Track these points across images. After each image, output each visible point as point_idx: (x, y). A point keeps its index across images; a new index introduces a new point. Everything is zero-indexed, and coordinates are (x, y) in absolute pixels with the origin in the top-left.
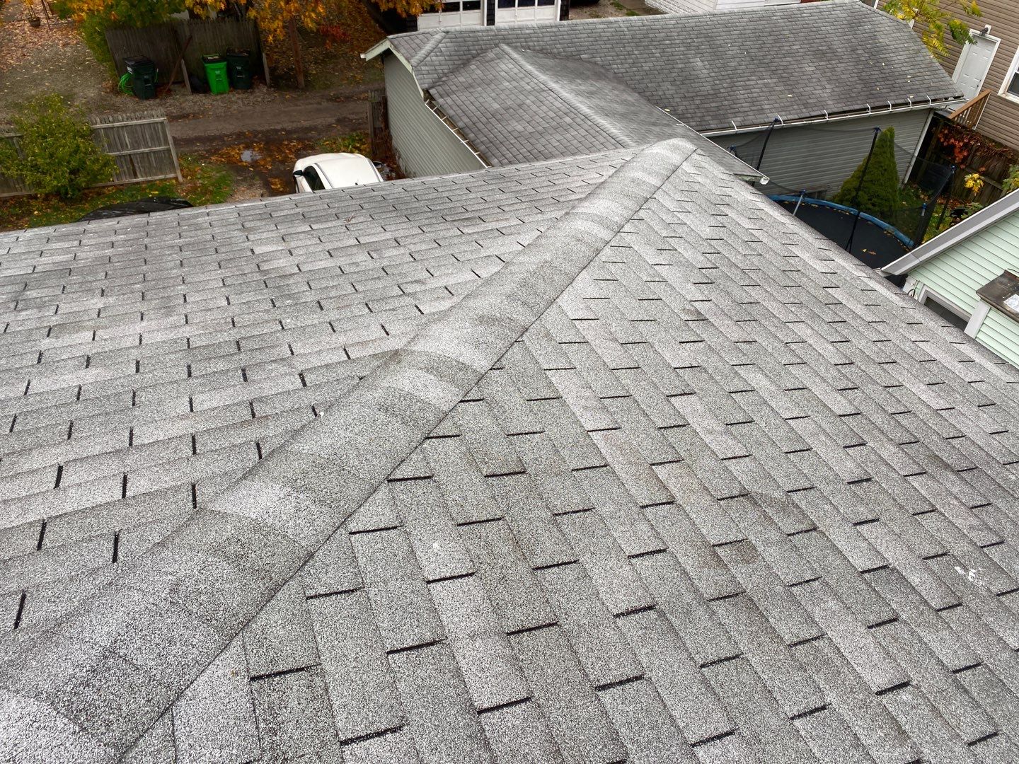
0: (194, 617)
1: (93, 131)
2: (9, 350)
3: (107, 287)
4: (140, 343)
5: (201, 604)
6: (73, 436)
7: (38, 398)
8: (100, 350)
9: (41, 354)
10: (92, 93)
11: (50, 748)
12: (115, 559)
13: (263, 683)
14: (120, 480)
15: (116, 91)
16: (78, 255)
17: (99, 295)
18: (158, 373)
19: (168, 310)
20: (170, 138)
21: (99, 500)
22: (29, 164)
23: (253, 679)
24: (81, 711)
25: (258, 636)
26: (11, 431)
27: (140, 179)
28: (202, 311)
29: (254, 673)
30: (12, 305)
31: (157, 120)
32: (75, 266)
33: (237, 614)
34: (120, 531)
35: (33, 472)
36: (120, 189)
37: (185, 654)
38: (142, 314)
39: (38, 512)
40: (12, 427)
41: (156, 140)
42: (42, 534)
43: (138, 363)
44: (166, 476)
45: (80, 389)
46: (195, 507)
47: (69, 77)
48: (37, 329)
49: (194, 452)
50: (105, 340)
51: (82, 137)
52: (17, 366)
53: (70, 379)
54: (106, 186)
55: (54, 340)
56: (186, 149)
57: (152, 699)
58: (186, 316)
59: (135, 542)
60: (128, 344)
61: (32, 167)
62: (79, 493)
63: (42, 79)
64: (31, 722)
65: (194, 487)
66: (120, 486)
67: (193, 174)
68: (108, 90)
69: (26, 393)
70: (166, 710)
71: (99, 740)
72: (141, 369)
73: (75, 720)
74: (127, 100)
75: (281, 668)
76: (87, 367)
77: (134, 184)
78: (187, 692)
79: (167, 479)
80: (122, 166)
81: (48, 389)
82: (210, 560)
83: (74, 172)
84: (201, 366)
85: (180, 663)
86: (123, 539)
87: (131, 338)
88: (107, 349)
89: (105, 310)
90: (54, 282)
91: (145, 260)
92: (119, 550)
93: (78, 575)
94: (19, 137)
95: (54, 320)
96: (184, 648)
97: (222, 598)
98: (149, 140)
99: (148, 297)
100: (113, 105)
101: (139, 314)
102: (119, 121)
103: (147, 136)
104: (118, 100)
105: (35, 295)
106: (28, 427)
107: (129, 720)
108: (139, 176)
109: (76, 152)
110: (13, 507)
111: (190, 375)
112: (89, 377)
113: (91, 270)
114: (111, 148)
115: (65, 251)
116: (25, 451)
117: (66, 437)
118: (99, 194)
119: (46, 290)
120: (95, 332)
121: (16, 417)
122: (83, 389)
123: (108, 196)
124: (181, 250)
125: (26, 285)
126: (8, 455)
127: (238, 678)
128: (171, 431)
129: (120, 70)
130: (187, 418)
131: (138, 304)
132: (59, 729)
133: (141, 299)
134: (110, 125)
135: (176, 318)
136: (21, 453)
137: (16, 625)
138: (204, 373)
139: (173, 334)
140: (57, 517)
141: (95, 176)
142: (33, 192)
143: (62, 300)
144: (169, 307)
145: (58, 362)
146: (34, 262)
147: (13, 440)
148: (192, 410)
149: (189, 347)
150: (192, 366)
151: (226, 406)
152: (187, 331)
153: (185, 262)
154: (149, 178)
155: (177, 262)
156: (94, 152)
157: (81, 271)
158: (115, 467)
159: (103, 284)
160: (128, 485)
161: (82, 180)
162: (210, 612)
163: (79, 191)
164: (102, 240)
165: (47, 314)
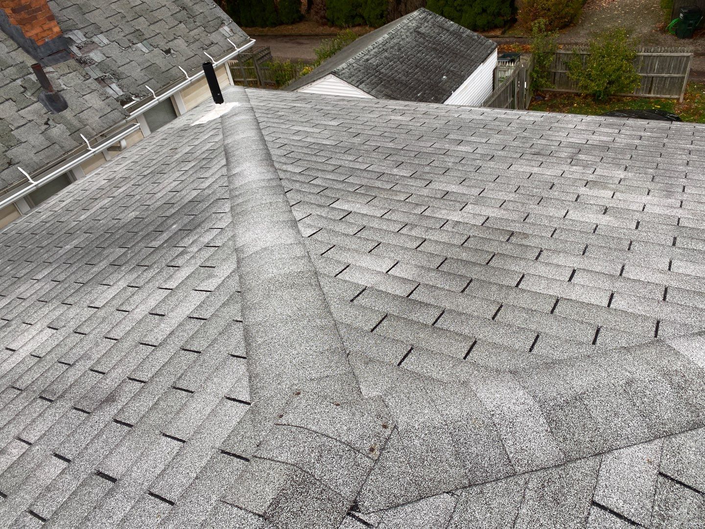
0: (636, 408)
1: (635, 57)
2: (561, 188)
3: (630, 166)
4: (643, 210)
5: (643, 403)
6: (586, 254)
7: (571, 222)
8: (615, 206)
9: (578, 196)
10: (646, 30)
11: (532, 430)
12: (594, 343)
13: (667, 481)
14: (609, 294)
15: (663, 30)
16: (616, 139)
17: (623, 169)
18: (651, 235)
19: (669, 194)
20: (688, 69)
21: (593, 301)
22: (586, 73)
23: (661, 474)
24: (554, 421)
25: (674, 448)
26: (551, 236)
27: (652, 95)
28: (695, 202)
29: (662, 471)
30: (569, 161)
31: (685, 54)
32: (613, 146)
33: (665, 425)
34: (601, 327)
35: (558, 266)
36: (634, 99)
37: (621, 428)
38: (649, 191)
39: (556, 291)
40: (553, 234)
41: (677, 69)
42: (555, 305)
43: (638, 223)
44: (640, 306)
45: (597, 226)
46: (656, 336)
47: (636, 18)
48: (580, 179)
49: (664, 299)
50: (620, 200)
51: (627, 60)
52: (563, 199)
53: (593, 218)
54: (626, 96)
55: (588, 190)
56: (695, 79)
57: (593, 441)
58: (682, 202)
59: (609, 339)
60: (635, 208)
61: (587, 75)
62: (582, 290)
63: (618, 18)
64: (527, 409)
65: (658, 323)
66: (607, 299)
67: (692, 98)
68: (658, 29)
69: (564, 217)
70: (599, 454)
71: (558, 444)
72: (640, 228)
73: (549, 424)
74: (669, 38)
75: (683, 480)
76: (604, 213)
77: (645, 98)
78: (615, 452)
79: (640, 308)
80: (644, 85)
81: (577, 219)
82: (659, 378)
83: (611, 83)
84: (685, 241)
85: (617, 431)
86: (602, 332)
87: (638, 205)
88: (619, 207)
89: (624, 180)
90: (597, 153)
91: (661, 154)
92: (598, 339)
93: (570, 340)
94: (588, 55)
95: (591, 177)
96: (623, 424)
97: (658, 407)
98: (672, 68)
99: (657, 180)
100: (657, 40)
101: (647, 190)
102: (657, 52)
103: (672, 66)
104: (661, 37)
105: (584, 158)
106: (561, 238)
107: (577, 445)
108: (652, 93)
109: (618, 70)
110: (543, 281)
111: (674, 244)
112: (605, 220)
113: (623, 151)
114: (642, 70)
115: (608, 134)
116: (557, 252)
117: (582, 253)
118: (619, 101)
119: (591, 157)
120: (614, 193)
121: (556, 229)
122: (599, 226)
123: (624, 103)
124: (690, 154)
125: (580, 150)
126: (547, 250)
127: (651, 466)
128: (650, 278)
129: (674, 15)
130: (665, 273)
131: (648, 183)
132: (540, 423)
133: (651, 180)
134: (650, 54)
135: (673, 200)
136: (555, 251)
137: (531, 350)
138: (685, 246)
139: (668, 211)
140: (566, 299)
141: (622, 89)
142: (580, 92)
143: (599, 166)
144: (670, 191)
145: (588, 204)
146: (588, 137)
147: (551, 242)
148: (669, 269)
149: (678, 224)
150: (678, 238)
151: (697, 277)
152: (679, 213)
153: (691, 162)
154: (658, 96)
155: (685, 161)
156: (630, 71)
157: (615, 151)
158: (607, 285)
159: (628, 163)
160: (613, 300)
161: (613, 89)
162: (647, 412)
163: (608, 96)
164: (634, 133)
165: (588, 172)
